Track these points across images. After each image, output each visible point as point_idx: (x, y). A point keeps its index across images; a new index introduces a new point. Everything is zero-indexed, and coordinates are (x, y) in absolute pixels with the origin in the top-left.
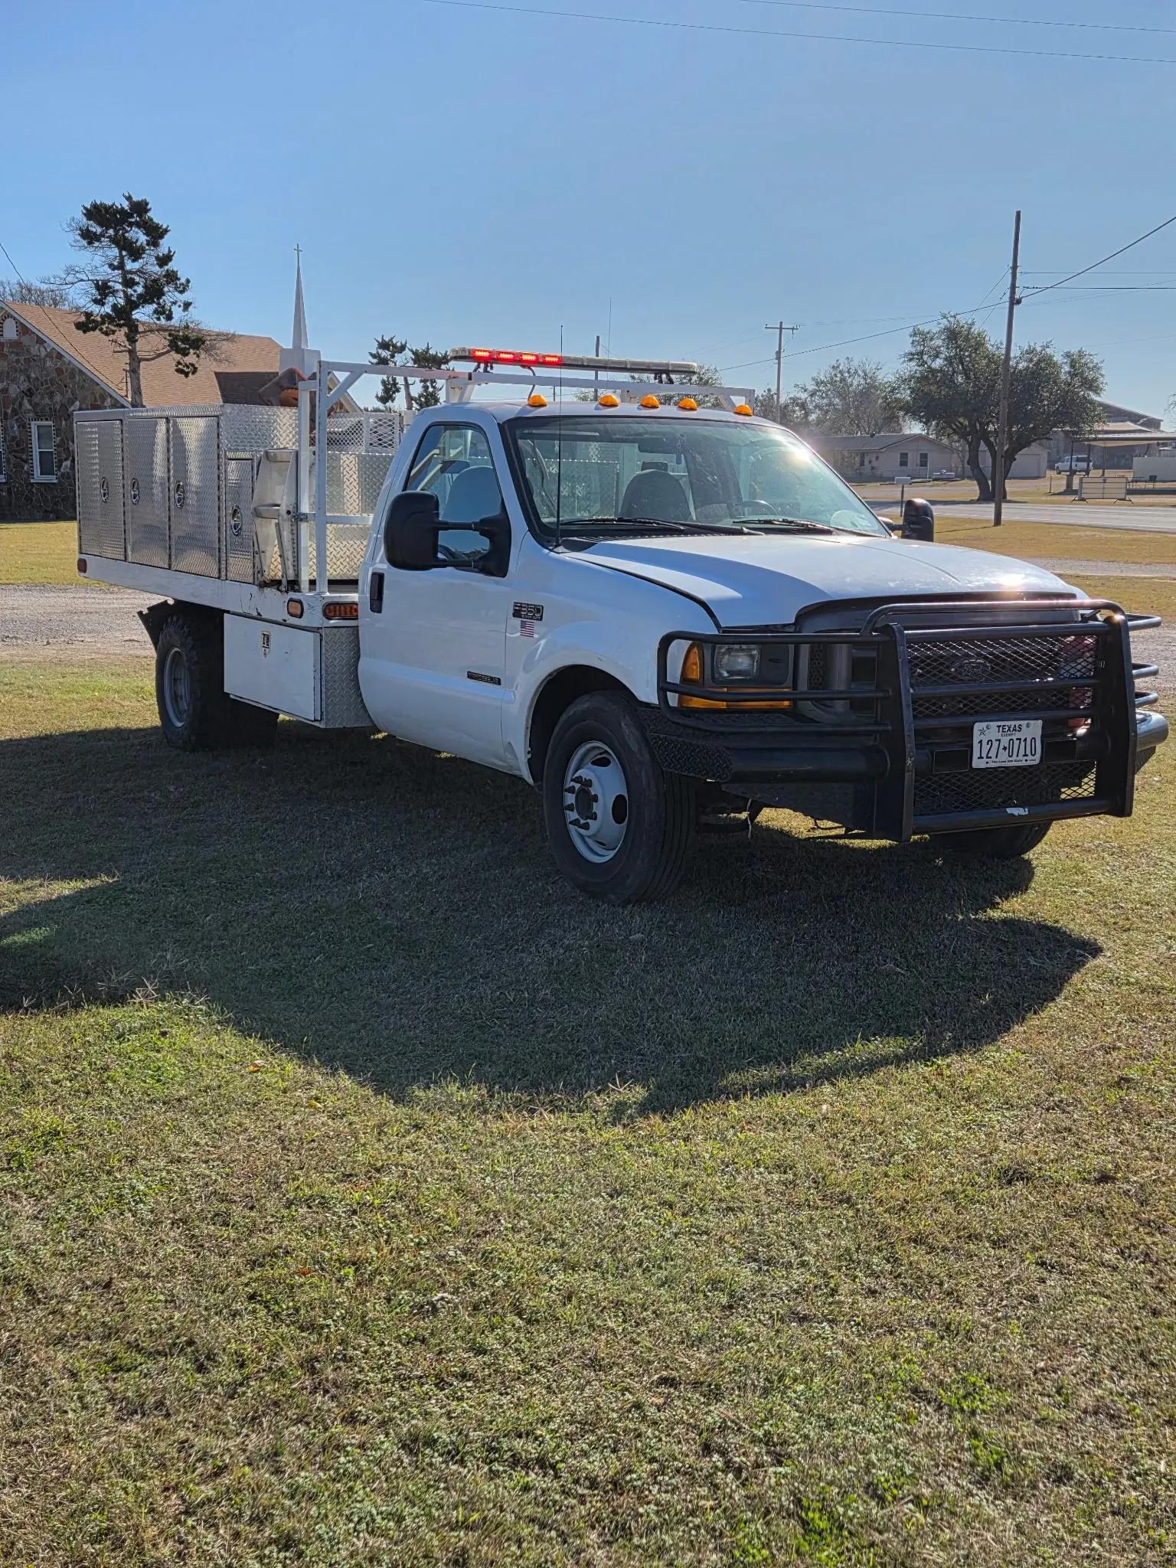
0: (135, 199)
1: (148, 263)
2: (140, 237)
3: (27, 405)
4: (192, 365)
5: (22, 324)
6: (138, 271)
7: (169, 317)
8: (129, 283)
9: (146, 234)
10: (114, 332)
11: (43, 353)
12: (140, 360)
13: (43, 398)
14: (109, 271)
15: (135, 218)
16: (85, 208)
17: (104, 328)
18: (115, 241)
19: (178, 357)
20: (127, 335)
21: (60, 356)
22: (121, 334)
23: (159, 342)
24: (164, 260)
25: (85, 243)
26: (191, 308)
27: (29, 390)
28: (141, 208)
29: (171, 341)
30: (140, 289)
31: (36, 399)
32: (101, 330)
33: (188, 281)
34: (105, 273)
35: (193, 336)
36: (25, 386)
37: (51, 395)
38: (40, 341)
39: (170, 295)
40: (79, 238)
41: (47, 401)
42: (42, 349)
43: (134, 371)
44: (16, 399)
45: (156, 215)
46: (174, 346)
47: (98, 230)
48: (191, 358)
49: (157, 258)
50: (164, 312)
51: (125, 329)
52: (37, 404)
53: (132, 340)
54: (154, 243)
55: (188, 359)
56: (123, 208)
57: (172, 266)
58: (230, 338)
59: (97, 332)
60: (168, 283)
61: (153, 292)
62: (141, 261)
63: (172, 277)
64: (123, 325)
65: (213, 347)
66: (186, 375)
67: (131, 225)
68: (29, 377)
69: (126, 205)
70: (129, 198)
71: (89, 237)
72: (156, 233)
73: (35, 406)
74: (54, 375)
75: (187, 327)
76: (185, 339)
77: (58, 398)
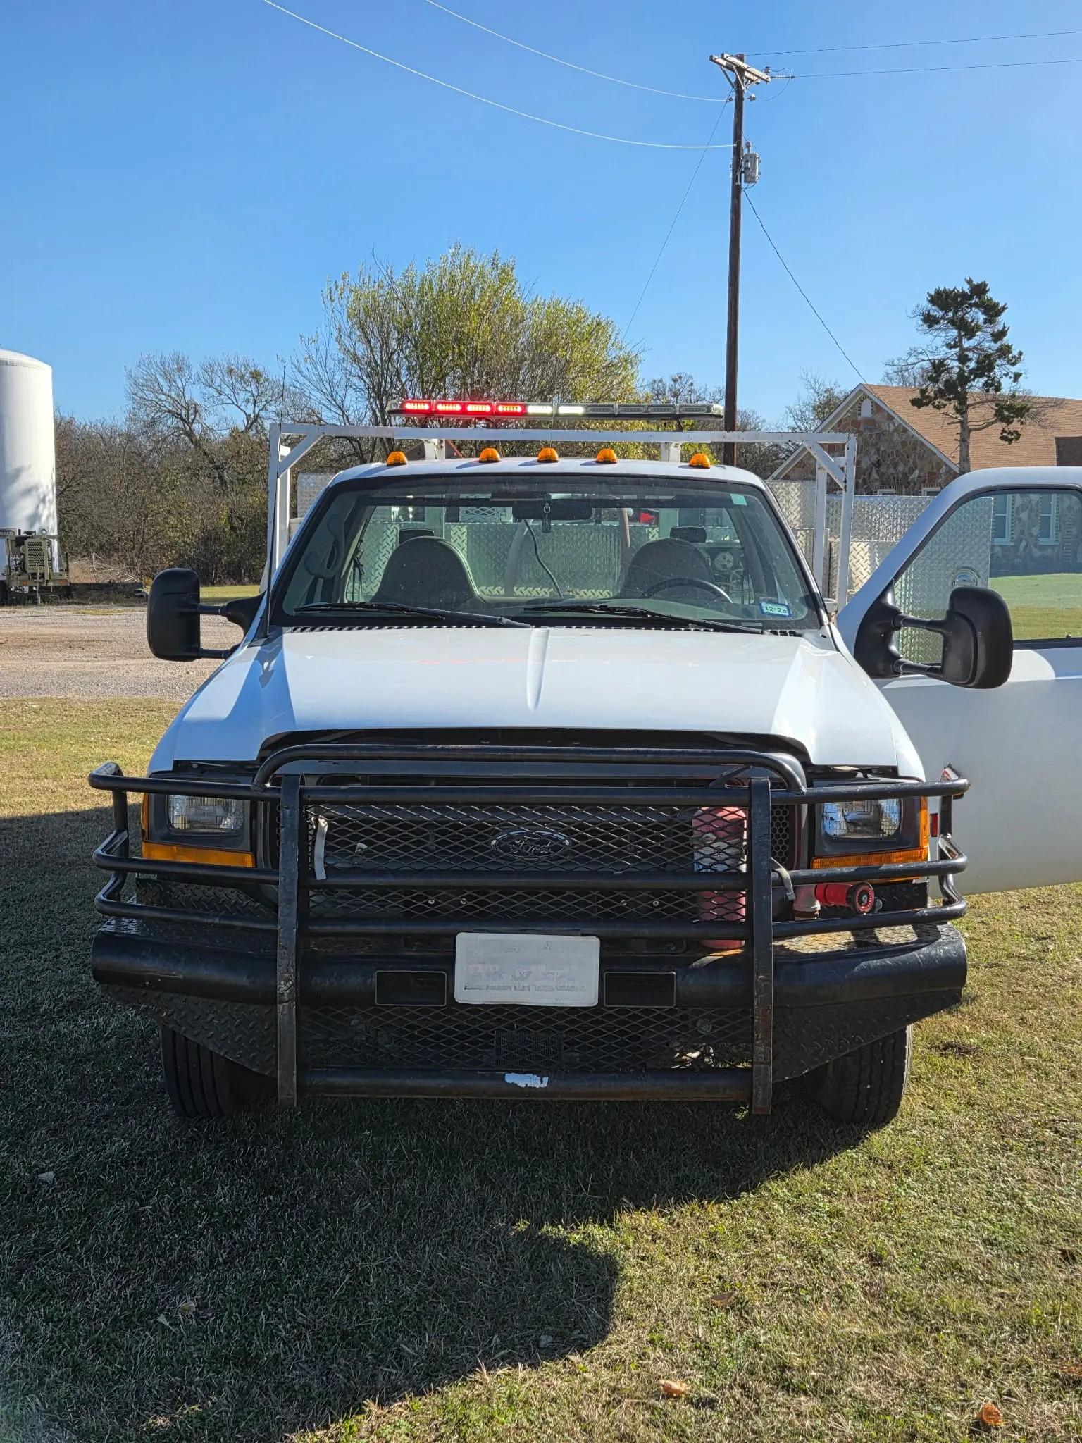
0: (975, 282)
1: (983, 340)
2: (977, 316)
3: (875, 475)
4: (1016, 432)
5: (876, 404)
6: (975, 347)
7: (998, 389)
8: (963, 359)
9: (984, 313)
10: (945, 406)
11: (892, 427)
12: (970, 430)
13: (888, 468)
14: (948, 350)
15: (975, 300)
16: (930, 295)
17: (936, 402)
18: (955, 323)
19: (1004, 424)
20: (955, 408)
21: (905, 430)
22: (951, 407)
23: (988, 412)
24: (998, 336)
25: (925, 326)
26: (1021, 379)
27: (878, 461)
28: (980, 289)
29: (997, 411)
30: (972, 365)
31: (883, 469)
32: (933, 404)
33: (1021, 354)
34: (942, 352)
35: (1018, 403)
36: (874, 458)
37: (895, 466)
38: (890, 418)
39: (1001, 369)
40: (921, 323)
41: (892, 470)
42: (891, 425)
43: (964, 441)
44: (866, 470)
45: (994, 295)
46: (1000, 416)
47: (939, 314)
48: (1016, 425)
49: (993, 335)
50: (994, 385)
51: (954, 403)
52: (883, 474)
53: (961, 411)
54: (990, 320)
55: (1012, 427)
56: (963, 292)
57: (1006, 340)
58: (1058, 403)
59: (930, 406)
60: (1000, 357)
61: (985, 366)
62: (976, 338)
63: (1004, 351)
64: (953, 398)
65: (1038, 413)
66: (1010, 441)
67: (971, 306)
68: (878, 450)
69: (967, 289)
70: (970, 282)
71: (930, 321)
72: (993, 311)
73: (881, 475)
74: (899, 447)
75: (1013, 396)
76: (1010, 408)
77: (901, 468)
